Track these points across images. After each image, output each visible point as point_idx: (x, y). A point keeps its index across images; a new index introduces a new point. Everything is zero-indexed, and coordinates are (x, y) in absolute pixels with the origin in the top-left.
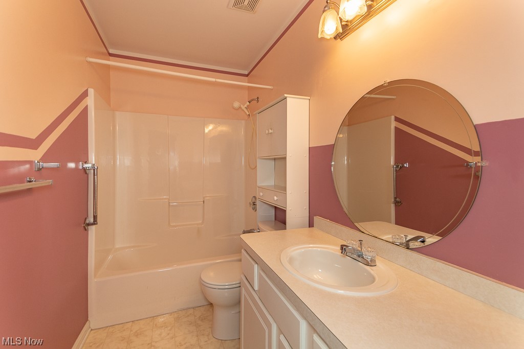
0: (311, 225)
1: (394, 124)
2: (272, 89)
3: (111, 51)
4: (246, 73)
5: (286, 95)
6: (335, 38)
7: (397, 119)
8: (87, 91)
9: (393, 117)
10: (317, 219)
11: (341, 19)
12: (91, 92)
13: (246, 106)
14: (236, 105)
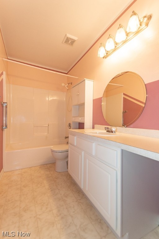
0: (93, 128)
1: (123, 96)
2: (78, 79)
3: (9, 58)
4: (66, 72)
5: (85, 79)
6: (103, 58)
7: (124, 94)
8: (2, 72)
9: (123, 93)
10: (95, 126)
11: (106, 50)
12: (4, 73)
13: (67, 85)
14: (63, 85)
